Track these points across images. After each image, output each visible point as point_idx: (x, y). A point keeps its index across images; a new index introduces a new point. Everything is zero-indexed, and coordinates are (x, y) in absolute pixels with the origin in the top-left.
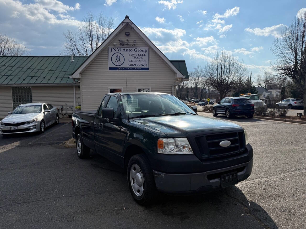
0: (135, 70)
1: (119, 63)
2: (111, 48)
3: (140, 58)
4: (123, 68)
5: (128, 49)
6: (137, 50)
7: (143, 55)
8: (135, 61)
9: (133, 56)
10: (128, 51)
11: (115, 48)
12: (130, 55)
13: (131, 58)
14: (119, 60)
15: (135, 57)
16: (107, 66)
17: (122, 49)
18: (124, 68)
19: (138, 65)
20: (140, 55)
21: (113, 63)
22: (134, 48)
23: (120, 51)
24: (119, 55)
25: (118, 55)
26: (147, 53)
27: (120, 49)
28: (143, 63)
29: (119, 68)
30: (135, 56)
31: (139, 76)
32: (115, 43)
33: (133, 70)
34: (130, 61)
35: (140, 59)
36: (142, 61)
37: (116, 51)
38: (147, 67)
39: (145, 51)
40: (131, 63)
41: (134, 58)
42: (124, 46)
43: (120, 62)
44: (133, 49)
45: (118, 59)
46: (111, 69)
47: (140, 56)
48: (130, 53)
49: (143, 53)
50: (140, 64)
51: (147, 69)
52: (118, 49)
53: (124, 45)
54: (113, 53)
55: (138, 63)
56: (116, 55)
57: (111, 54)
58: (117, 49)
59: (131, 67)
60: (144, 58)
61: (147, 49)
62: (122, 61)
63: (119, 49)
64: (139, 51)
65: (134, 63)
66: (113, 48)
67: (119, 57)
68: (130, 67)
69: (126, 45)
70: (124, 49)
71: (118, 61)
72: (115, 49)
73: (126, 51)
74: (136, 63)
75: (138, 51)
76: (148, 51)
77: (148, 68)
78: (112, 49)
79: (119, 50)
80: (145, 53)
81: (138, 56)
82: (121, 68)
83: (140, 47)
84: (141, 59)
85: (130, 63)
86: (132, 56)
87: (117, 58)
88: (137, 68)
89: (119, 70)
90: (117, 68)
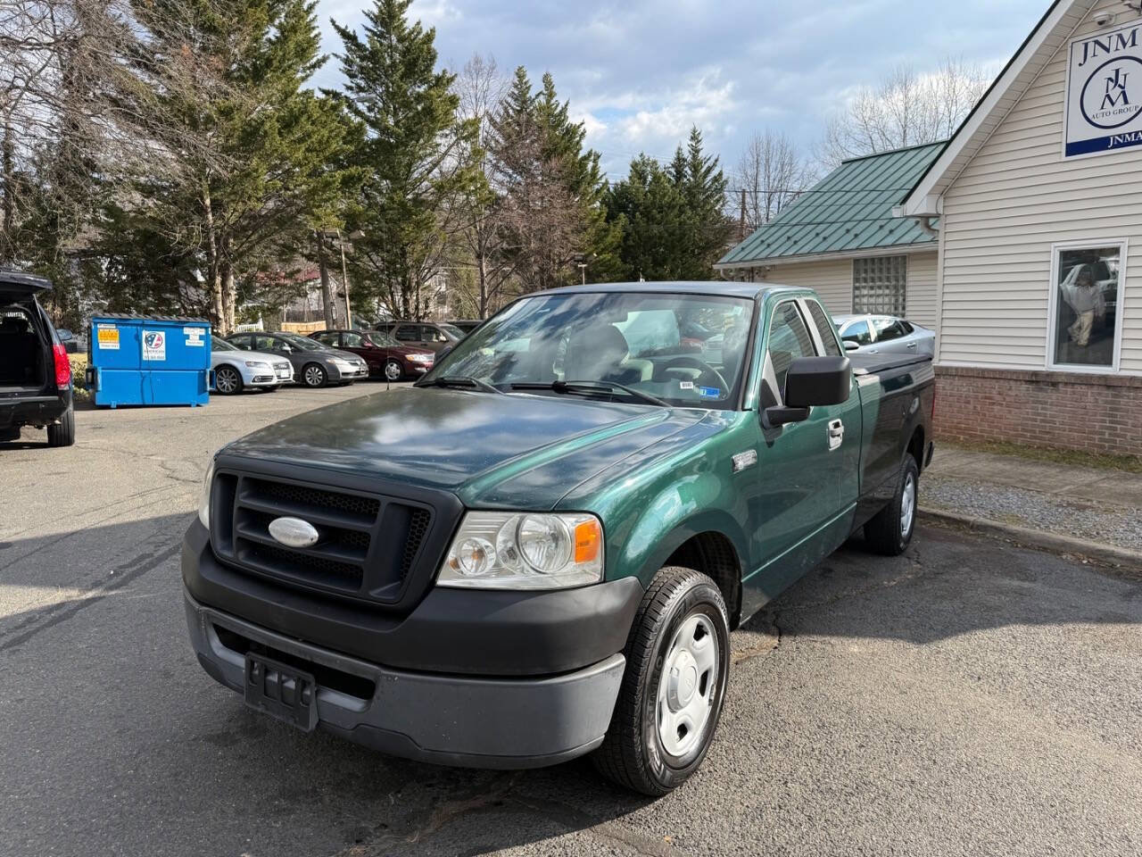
1: (1120, 111)
2: (1086, 45)
4: (1137, 133)
11: (1104, 40)
14: (1124, 93)
16: (1056, 139)
21: (1090, 117)
23: (1134, 44)
24: (1126, 66)
25: (1117, 71)
27: (1134, 33)
29: (1119, 136)
32: (1100, 15)
37: (1113, 48)
43: (1126, 102)
45: (1116, 92)
46: (1074, 149)
52: (1120, 36)
54: (1093, 64)
56: (1109, 71)
57: (1080, 76)
58: (1115, 38)
63: (1127, 35)
66: (1097, 42)
67: (1121, 81)
71: (1113, 104)
72: (1106, 43)
78: (1091, 46)
79: (1124, 45)
82: (1130, 134)
87: (1112, 85)
89: (1114, 147)
90: (1107, 139)
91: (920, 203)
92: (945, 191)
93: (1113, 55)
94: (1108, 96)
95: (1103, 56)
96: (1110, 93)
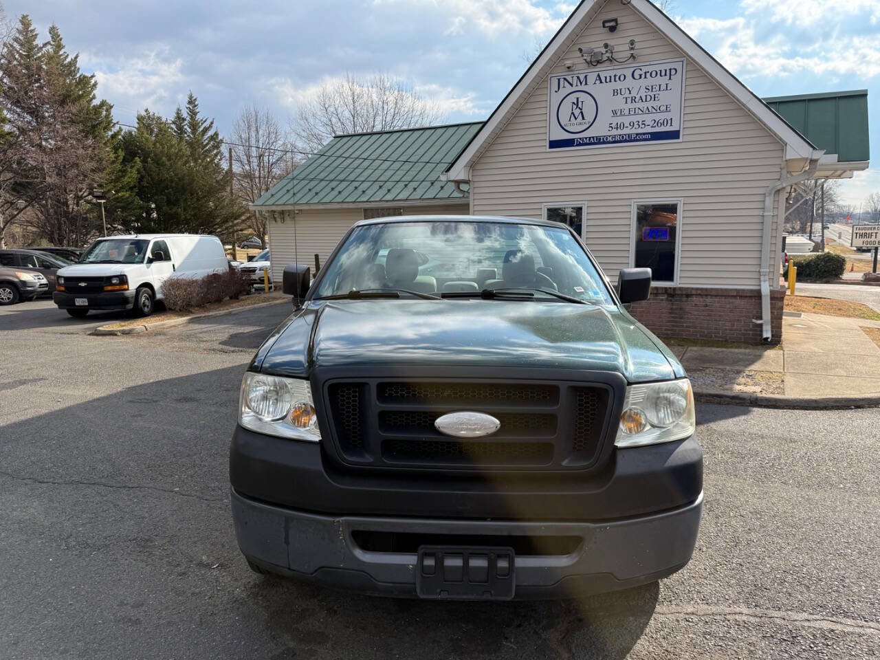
0: (631, 141)
1: (580, 124)
2: (559, 80)
3: (649, 98)
4: (590, 138)
5: (612, 73)
6: (641, 75)
7: (663, 87)
8: (632, 113)
9: (627, 95)
10: (610, 81)
11: (569, 78)
12: (615, 92)
13: (619, 103)
14: (582, 112)
15: (633, 100)
16: (543, 137)
17: (592, 78)
18: (593, 138)
19: (640, 123)
20: (650, 88)
21: (563, 125)
22: (633, 69)
23: (586, 84)
24: (582, 96)
25: (578, 99)
26: (677, 78)
27: (586, 77)
28: (658, 117)
29: (580, 139)
30: (634, 94)
31: (642, 162)
32: (568, 63)
33: (626, 141)
34: (615, 112)
35: (650, 104)
36: (658, 110)
37: (574, 84)
38: (674, 128)
39: (670, 73)
40: (619, 120)
41: (629, 100)
42: (599, 65)
43: (583, 119)
44: (628, 73)
45: (577, 112)
46: (554, 144)
47: (652, 94)
48: (617, 85)
49: (664, 80)
50: (649, 119)
51: (675, 135)
52: (578, 78)
53: (599, 62)
54: (563, 92)
55: (640, 118)
56: (573, 98)
57: (556, 98)
58: (575, 78)
59: (620, 132)
60: (664, 98)
61: (678, 66)
62: (589, 117)
63: (582, 77)
64: (648, 75)
65: (626, 120)
66: (565, 79)
67: (580, 105)
68: (614, 132)
69: (607, 63)
70: (599, 75)
71: (576, 119)
72: (571, 81)
73: (603, 80)
74: (634, 119)
75: (643, 76)
76: (679, 71)
77: (678, 132)
78: (562, 81)
79: (581, 83)
80: (670, 79)
81: (643, 93)
82: (586, 138)
83: (652, 63)
84: (655, 104)
85: (615, 121)
86: (624, 96)
87: (575, 107)
88: (637, 134)
89: (577, 145)
90: (573, 140)
91: (459, 172)
92: (473, 166)
93: (574, 89)
94: (573, 113)
95: (569, 89)
96: (574, 111)
